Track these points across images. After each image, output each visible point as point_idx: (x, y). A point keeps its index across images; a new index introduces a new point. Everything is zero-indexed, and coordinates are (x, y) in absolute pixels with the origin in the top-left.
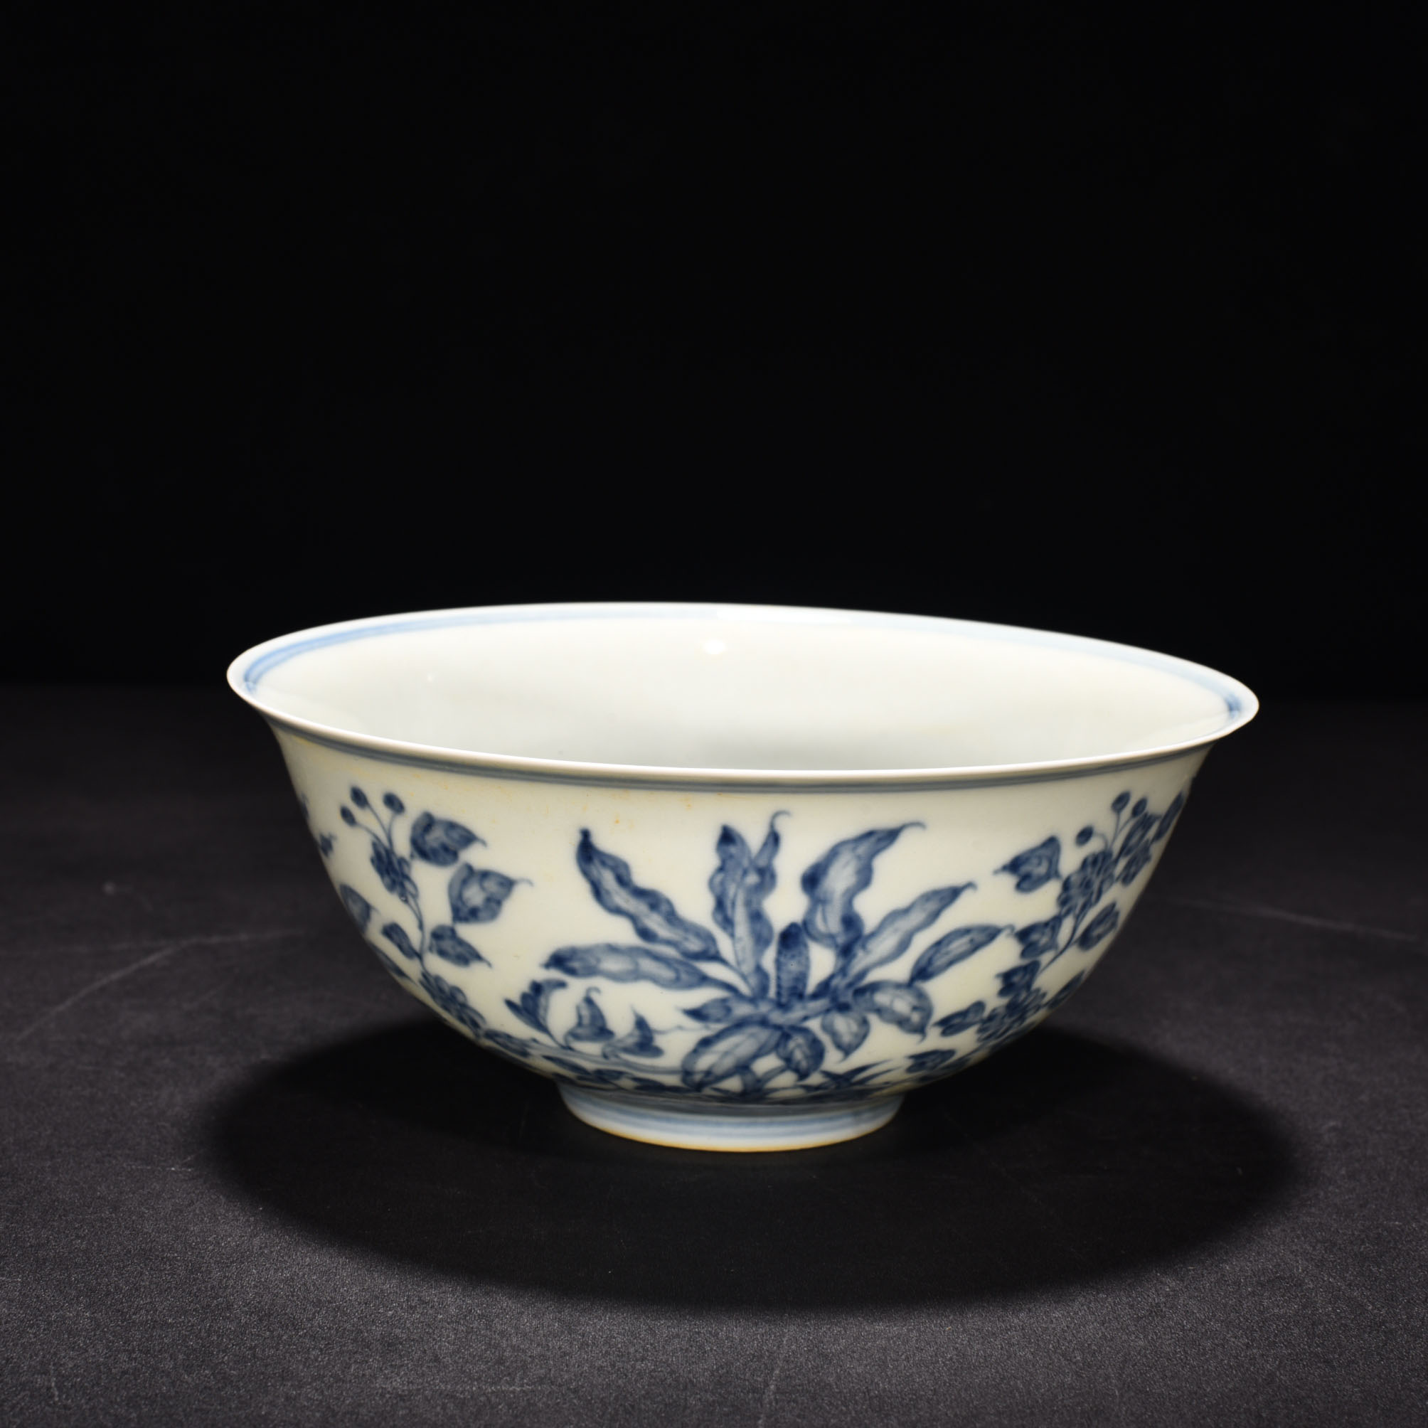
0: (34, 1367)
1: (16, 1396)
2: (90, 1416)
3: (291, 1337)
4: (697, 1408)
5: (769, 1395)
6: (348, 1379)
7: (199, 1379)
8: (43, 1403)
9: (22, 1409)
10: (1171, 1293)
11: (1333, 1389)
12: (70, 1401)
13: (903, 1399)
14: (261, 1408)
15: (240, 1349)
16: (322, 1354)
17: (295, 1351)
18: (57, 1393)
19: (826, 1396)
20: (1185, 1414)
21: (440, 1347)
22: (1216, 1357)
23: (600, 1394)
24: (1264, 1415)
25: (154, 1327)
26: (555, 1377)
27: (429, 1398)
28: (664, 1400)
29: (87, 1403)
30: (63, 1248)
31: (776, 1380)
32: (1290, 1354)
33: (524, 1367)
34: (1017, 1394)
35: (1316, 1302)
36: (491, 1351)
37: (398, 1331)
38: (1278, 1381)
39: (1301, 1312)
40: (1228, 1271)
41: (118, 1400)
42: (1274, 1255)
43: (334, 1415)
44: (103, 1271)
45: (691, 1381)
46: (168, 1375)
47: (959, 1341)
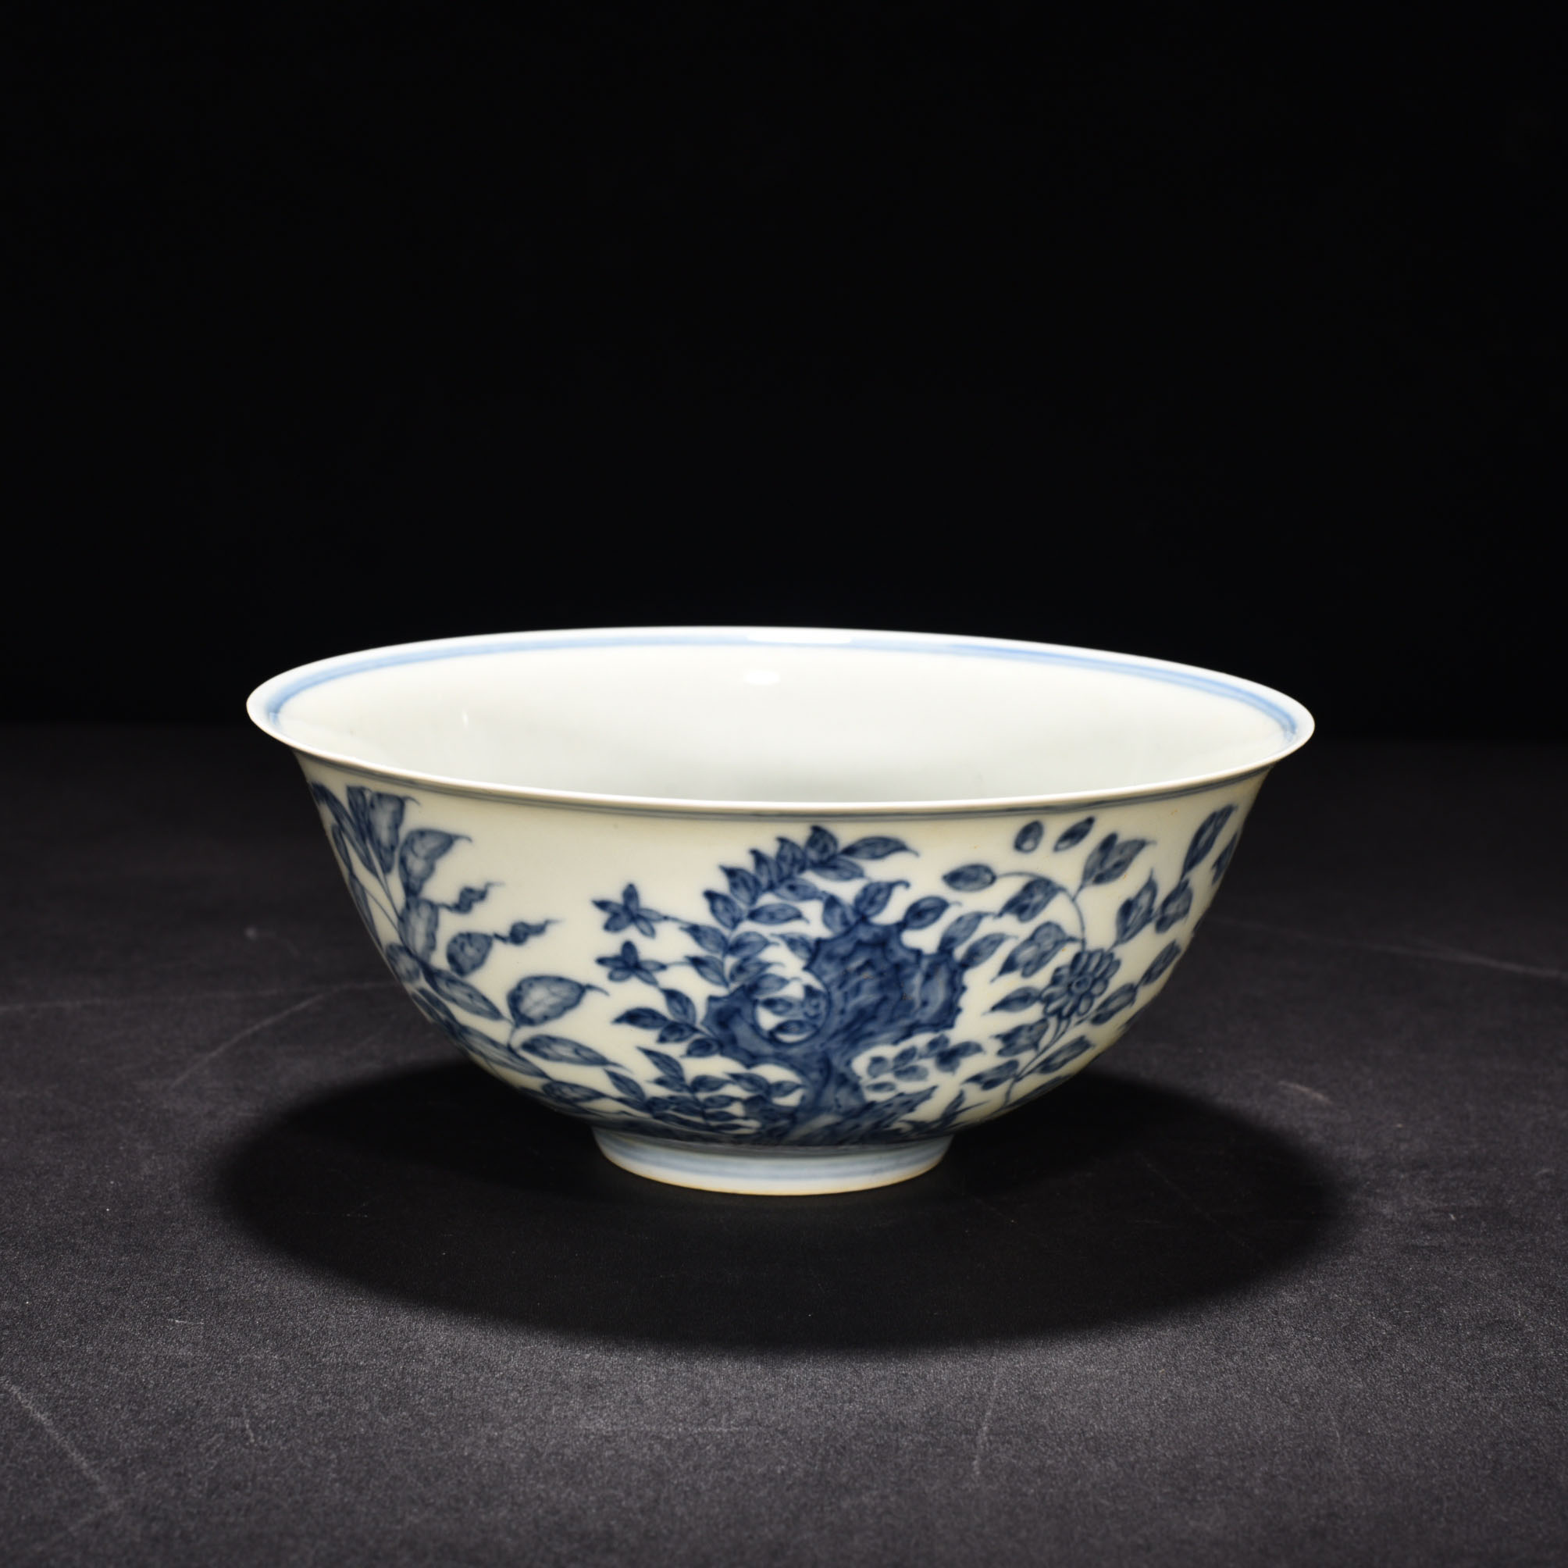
0: (227, 1410)
1: (211, 1437)
2: (289, 1457)
3: (487, 1379)
4: (910, 1448)
5: (982, 1438)
6: (550, 1421)
7: (397, 1420)
8: (239, 1445)
9: (218, 1450)
10: (1388, 1337)
11: (1558, 1432)
12: (266, 1442)
13: (1119, 1440)
14: (463, 1449)
15: (436, 1390)
16: (521, 1396)
17: (492, 1393)
18: (252, 1435)
19: (1041, 1438)
20: (1408, 1456)
21: (641, 1389)
22: (1437, 1399)
23: (809, 1435)
24: (1489, 1457)
25: (346, 1370)
26: (762, 1419)
27: (635, 1439)
28: (875, 1441)
29: (283, 1445)
30: (243, 1292)
31: (989, 1422)
32: (1512, 1397)
33: (729, 1408)
34: (1236, 1436)
35: (1538, 1346)
36: (694, 1393)
37: (597, 1373)
38: (1502, 1423)
39: (1522, 1355)
40: (1445, 1314)
41: (316, 1441)
42: (1492, 1299)
43: (539, 1455)
44: (287, 1315)
45: (901, 1423)
46: (365, 1416)
47: (1174, 1383)
